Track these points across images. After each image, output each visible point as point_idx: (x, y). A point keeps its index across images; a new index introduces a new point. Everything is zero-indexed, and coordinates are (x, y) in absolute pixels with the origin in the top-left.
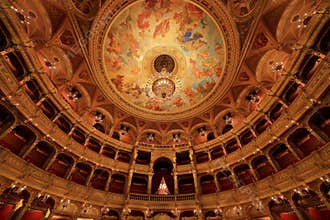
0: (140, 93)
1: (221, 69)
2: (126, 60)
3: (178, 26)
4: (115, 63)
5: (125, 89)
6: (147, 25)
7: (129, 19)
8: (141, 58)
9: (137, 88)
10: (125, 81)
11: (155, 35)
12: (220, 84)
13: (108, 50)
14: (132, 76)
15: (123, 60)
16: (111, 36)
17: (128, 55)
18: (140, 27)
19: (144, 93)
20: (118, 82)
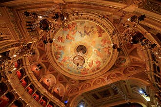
0: (85, 32)
1: (61, 65)
2: (100, 47)
3: (86, 68)
4: (105, 42)
5: (95, 29)
6: (97, 63)
7: (104, 62)
8: (93, 51)
9: (88, 34)
10: (97, 34)
11: (92, 61)
12: (55, 61)
13: (110, 47)
14: (94, 40)
15: (101, 46)
16: (110, 53)
17: (100, 49)
18: (99, 61)
19: (83, 32)
20: (101, 32)
